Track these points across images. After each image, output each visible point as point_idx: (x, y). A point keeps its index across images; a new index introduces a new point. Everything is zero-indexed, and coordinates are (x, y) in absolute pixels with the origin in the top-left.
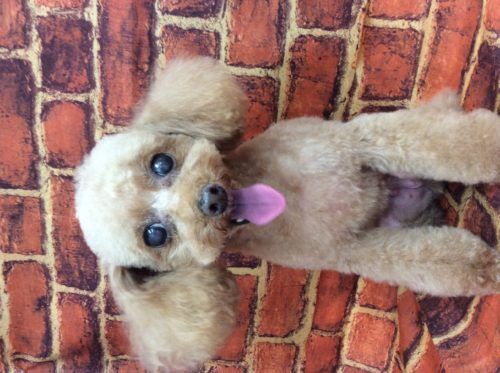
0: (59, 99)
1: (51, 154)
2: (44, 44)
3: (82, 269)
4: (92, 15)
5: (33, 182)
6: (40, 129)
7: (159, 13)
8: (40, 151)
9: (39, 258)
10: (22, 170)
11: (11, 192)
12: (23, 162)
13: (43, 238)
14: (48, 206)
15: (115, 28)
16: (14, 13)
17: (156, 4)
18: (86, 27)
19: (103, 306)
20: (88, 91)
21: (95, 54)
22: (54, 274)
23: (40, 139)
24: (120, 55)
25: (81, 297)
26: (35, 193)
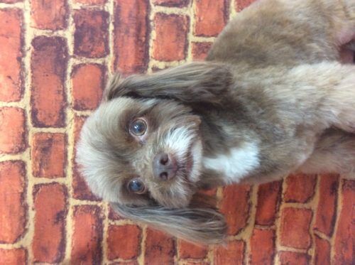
0: (84, 62)
1: (76, 101)
8: (68, 100)
21: (111, 32)
23: (69, 90)
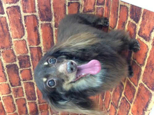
2: (19, 61)
3: (33, 97)
4: (29, 54)
5: (20, 84)
6: (20, 75)
7: (43, 52)
9: (23, 97)
10: (17, 83)
11: (15, 87)
12: (17, 82)
13: (23, 93)
14: (24, 88)
15: (34, 56)
16: (12, 56)
17: (42, 51)
18: (28, 56)
19: (38, 103)
20: (30, 67)
22: (26, 99)
24: (36, 60)
25: (33, 102)
26: (21, 86)
